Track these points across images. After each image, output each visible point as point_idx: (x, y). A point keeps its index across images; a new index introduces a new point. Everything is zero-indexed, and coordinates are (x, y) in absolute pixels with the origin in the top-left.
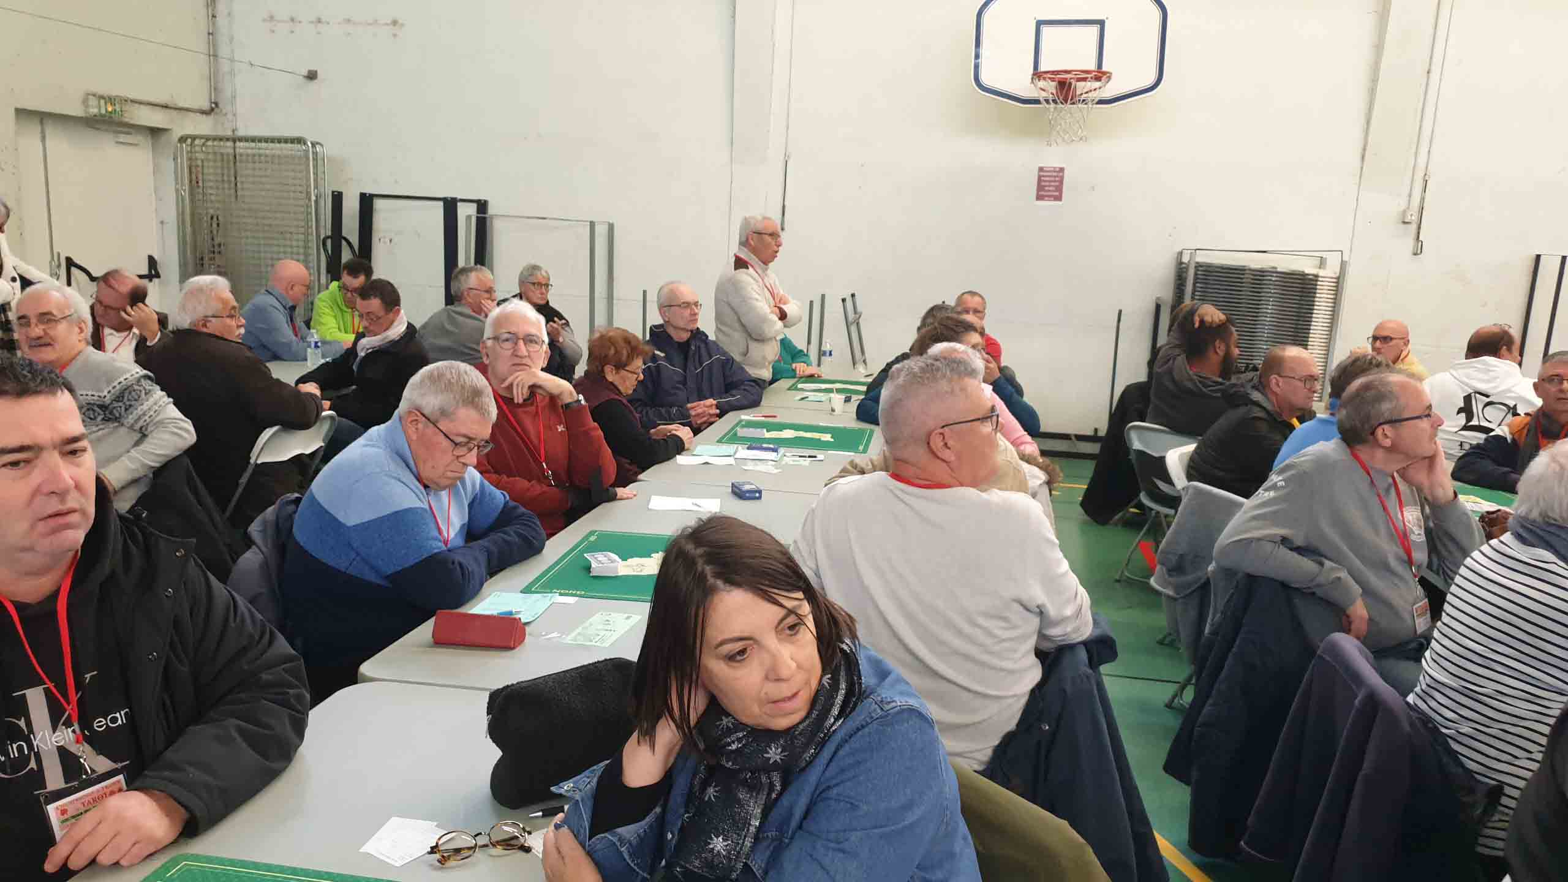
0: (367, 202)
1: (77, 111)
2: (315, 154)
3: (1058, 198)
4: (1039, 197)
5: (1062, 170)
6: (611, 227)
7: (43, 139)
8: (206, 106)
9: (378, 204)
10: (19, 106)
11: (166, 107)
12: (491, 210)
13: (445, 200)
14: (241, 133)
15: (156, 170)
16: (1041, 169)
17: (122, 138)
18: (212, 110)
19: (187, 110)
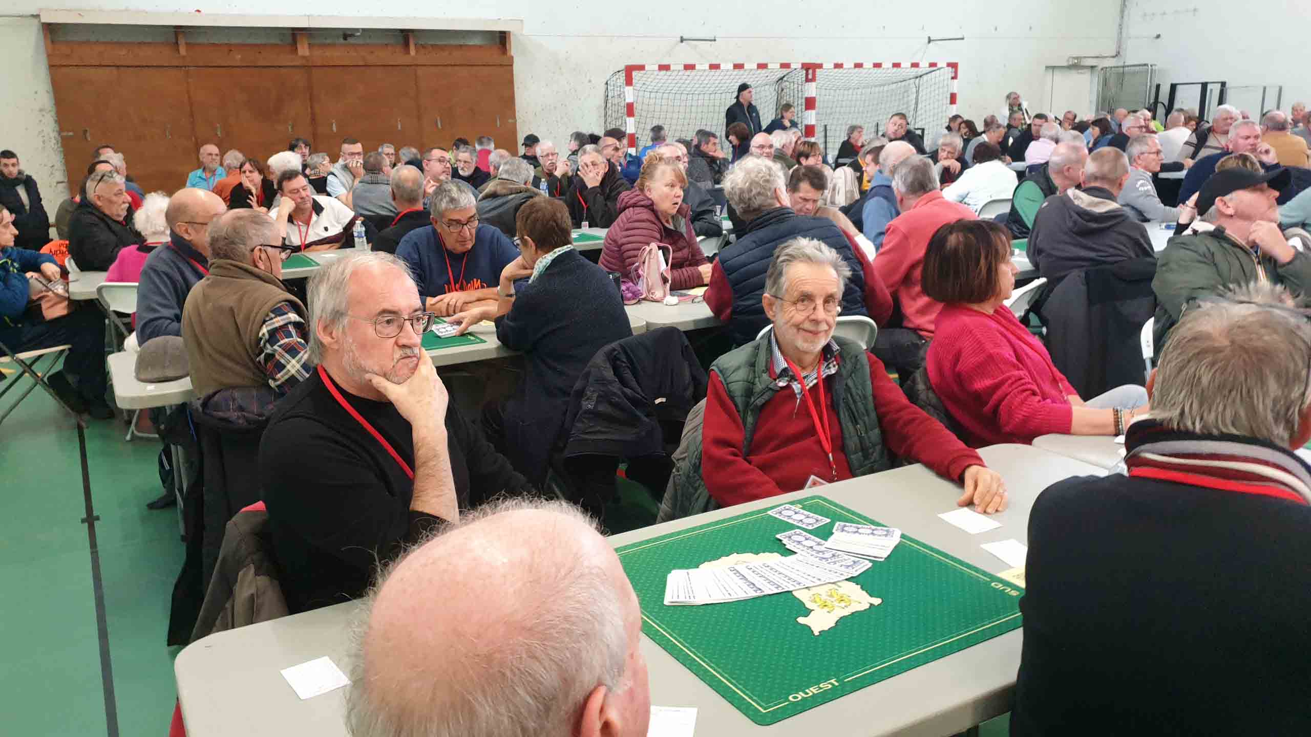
0: (1173, 87)
1: (1065, 64)
2: (1152, 70)
7: (1053, 75)
9: (1179, 88)
10: (1046, 65)
11: (1097, 57)
12: (1229, 85)
13: (1202, 83)
14: (1126, 64)
15: (1091, 82)
17: (1080, 71)
18: (1117, 55)
19: (1106, 57)
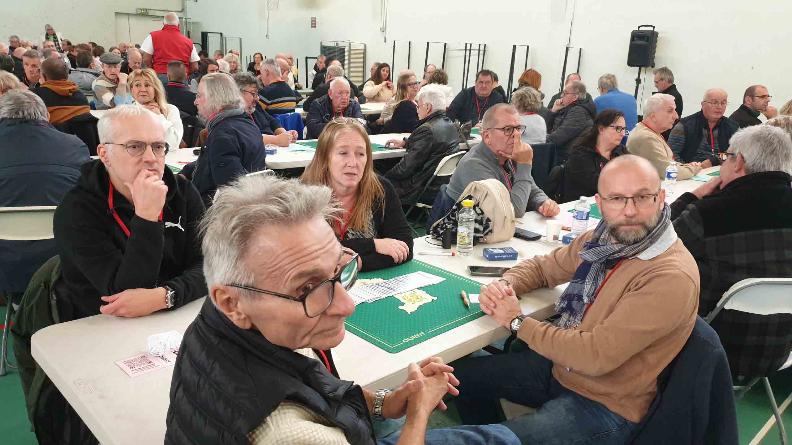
0: (204, 34)
1: (135, 12)
3: (315, 27)
4: (312, 27)
5: (315, 18)
6: (241, 39)
7: (128, 19)
8: (180, 10)
9: (210, 35)
10: (116, 12)
11: (164, 11)
12: (223, 35)
16: (312, 19)
18: (182, 11)
